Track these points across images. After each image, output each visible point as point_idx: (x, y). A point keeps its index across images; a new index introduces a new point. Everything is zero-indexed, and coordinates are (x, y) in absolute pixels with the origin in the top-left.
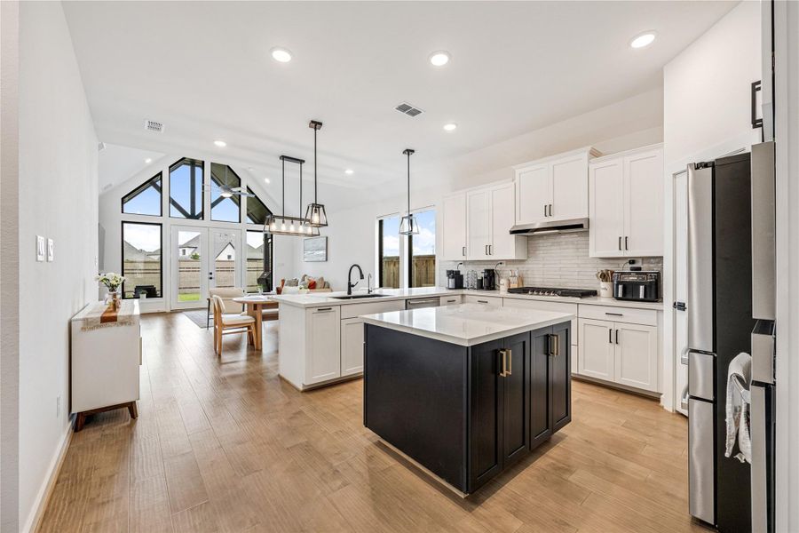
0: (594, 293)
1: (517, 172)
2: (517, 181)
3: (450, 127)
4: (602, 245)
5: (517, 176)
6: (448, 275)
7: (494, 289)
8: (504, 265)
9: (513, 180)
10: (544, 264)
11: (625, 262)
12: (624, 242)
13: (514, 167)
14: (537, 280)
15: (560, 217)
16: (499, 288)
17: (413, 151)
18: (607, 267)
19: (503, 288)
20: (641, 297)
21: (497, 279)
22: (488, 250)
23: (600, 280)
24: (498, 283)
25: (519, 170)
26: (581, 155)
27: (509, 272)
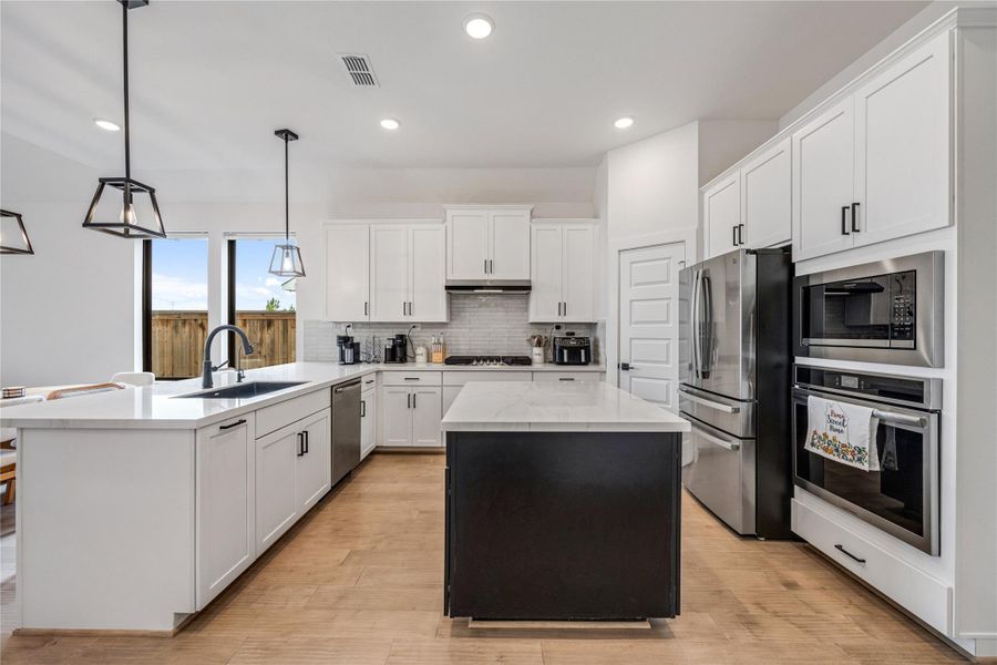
0: (527, 361)
1: (450, 213)
2: (449, 223)
3: (389, 125)
4: (542, 309)
5: (449, 219)
6: (340, 344)
7: (403, 360)
8: (419, 329)
9: (444, 222)
10: (470, 329)
11: (550, 327)
12: (563, 309)
13: (445, 206)
14: (462, 347)
15: (502, 275)
16: (414, 360)
17: (296, 137)
18: (536, 332)
19: (421, 359)
20: (583, 360)
21: (409, 347)
22: (408, 308)
23: (532, 346)
24: (409, 352)
25: (452, 211)
26: (523, 212)
27: (431, 338)
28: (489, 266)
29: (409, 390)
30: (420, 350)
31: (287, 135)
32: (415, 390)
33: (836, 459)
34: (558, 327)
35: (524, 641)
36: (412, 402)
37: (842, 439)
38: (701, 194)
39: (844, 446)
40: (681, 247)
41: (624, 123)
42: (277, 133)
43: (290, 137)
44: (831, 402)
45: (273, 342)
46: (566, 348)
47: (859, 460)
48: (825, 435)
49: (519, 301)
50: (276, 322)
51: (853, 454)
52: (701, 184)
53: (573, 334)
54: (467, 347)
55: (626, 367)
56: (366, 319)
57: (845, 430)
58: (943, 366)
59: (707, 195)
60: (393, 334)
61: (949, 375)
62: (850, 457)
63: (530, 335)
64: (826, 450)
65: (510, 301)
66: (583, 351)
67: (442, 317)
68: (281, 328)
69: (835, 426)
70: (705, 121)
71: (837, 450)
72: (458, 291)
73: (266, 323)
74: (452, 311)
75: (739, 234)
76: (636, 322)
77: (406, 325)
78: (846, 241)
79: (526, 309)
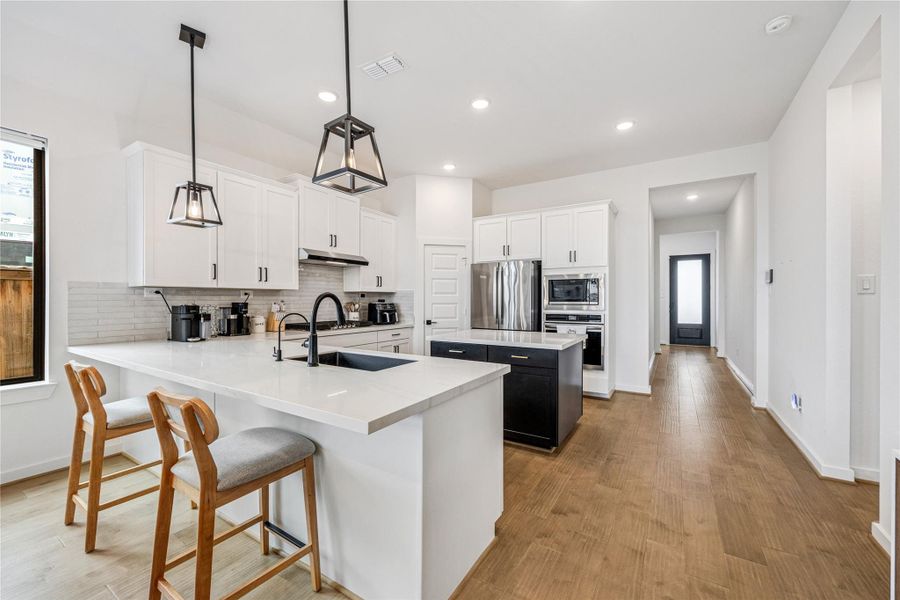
2: (301, 193)
5: (301, 188)
12: (380, 281)
19: (261, 329)
22: (264, 274)
28: (334, 240)
30: (260, 320)
31: (193, 37)
34: (363, 296)
38: (473, 221)
40: (463, 249)
41: (449, 167)
43: (197, 39)
49: (337, 273)
52: (474, 216)
55: (429, 323)
56: (213, 284)
58: (605, 310)
59: (477, 224)
66: (396, 313)
67: (295, 284)
74: (302, 280)
75: (507, 250)
76: (436, 293)
77: (237, 293)
78: (571, 265)
79: (342, 280)
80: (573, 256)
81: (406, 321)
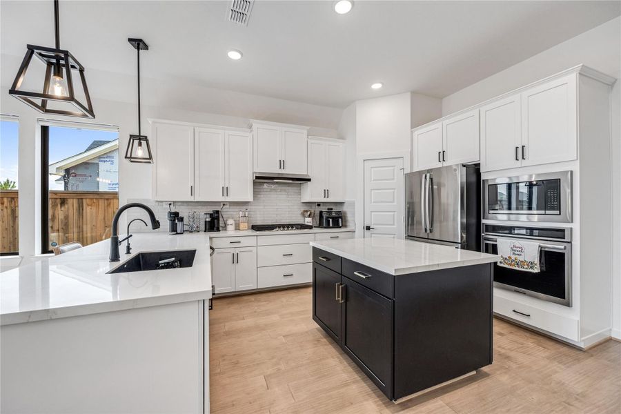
1: (255, 126)
2: (255, 133)
3: (234, 56)
4: (311, 193)
5: (255, 130)
6: (171, 218)
8: (228, 206)
9: (251, 131)
10: (265, 206)
11: (315, 205)
12: (326, 193)
13: (252, 121)
14: (258, 219)
15: (290, 170)
16: (225, 228)
17: (146, 47)
18: (306, 208)
19: (231, 228)
20: (341, 225)
21: (221, 219)
22: (226, 191)
23: (304, 217)
24: (221, 224)
25: (256, 124)
26: (304, 131)
27: (238, 213)
28: (282, 164)
29: (233, 251)
30: (230, 222)
31: (139, 44)
32: (237, 251)
33: (517, 268)
34: (319, 205)
35: (432, 401)
36: (235, 259)
37: (521, 258)
38: (412, 132)
39: (522, 262)
40: (401, 160)
41: (377, 86)
42: (130, 40)
43: (141, 45)
44: (514, 241)
45: (67, 217)
46: (330, 218)
47: (531, 267)
48: (510, 257)
49: (295, 188)
50: (70, 201)
51: (528, 265)
52: (412, 127)
53: (332, 209)
54: (262, 219)
55: (368, 228)
56: (191, 199)
57: (523, 254)
58: (572, 222)
59: (416, 133)
60: (210, 210)
61: (576, 226)
62: (526, 266)
63: (302, 210)
64: (509, 265)
65: (290, 188)
66: (340, 220)
67: (250, 198)
68: (76, 205)
69: (516, 253)
70: (415, 94)
71: (517, 264)
72: (261, 180)
73: (58, 201)
74: (256, 193)
75: (442, 156)
76: (374, 202)
77: (218, 204)
78: (518, 164)
79: (300, 193)
80: (520, 153)
81: (351, 226)
